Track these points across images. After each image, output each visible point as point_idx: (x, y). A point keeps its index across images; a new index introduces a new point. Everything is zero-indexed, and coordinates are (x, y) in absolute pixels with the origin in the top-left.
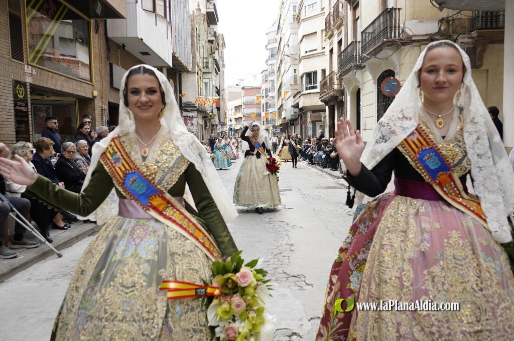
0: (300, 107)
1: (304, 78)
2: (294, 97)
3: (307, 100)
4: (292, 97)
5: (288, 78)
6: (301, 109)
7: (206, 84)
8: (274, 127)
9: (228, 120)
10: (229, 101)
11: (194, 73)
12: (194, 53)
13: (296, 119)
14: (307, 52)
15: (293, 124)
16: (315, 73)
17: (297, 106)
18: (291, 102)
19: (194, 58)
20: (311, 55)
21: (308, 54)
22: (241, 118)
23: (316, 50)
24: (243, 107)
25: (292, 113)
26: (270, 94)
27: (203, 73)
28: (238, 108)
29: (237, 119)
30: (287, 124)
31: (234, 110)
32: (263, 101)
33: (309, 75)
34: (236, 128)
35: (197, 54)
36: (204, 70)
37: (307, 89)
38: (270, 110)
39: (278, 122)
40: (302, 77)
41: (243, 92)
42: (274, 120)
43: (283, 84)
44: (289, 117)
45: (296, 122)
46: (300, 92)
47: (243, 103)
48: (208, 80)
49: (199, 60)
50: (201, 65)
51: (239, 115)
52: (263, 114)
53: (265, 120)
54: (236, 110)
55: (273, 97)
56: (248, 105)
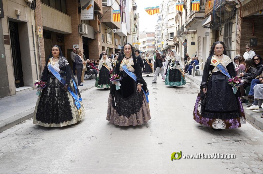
0: (168, 45)
1: (170, 34)
2: (167, 40)
3: (170, 43)
4: (166, 40)
5: (165, 32)
6: (169, 46)
7: (134, 37)
8: (160, 51)
9: (139, 48)
10: (140, 39)
11: (131, 35)
12: (131, 28)
13: (168, 49)
14: (170, 25)
15: (167, 51)
16: (173, 33)
17: (167, 44)
18: (166, 42)
19: (131, 29)
20: (171, 27)
21: (171, 26)
22: (146, 47)
23: (173, 25)
24: (146, 42)
25: (166, 47)
26: (159, 37)
27: (133, 34)
28: (144, 42)
29: (144, 47)
30: (165, 50)
31: (142, 43)
32: (156, 39)
33: (171, 33)
34: (143, 52)
35: (132, 28)
36: (133, 33)
37: (171, 39)
38: (159, 44)
39: (162, 50)
40: (169, 34)
41: (146, 35)
42: (160, 48)
43: (163, 34)
44: (165, 48)
45: (168, 50)
46: (168, 39)
47: (147, 40)
48: (135, 36)
49: (132, 30)
50: (132, 31)
51: (145, 45)
52: (156, 45)
53: (156, 48)
54: (143, 43)
55: (160, 38)
56: (149, 41)
